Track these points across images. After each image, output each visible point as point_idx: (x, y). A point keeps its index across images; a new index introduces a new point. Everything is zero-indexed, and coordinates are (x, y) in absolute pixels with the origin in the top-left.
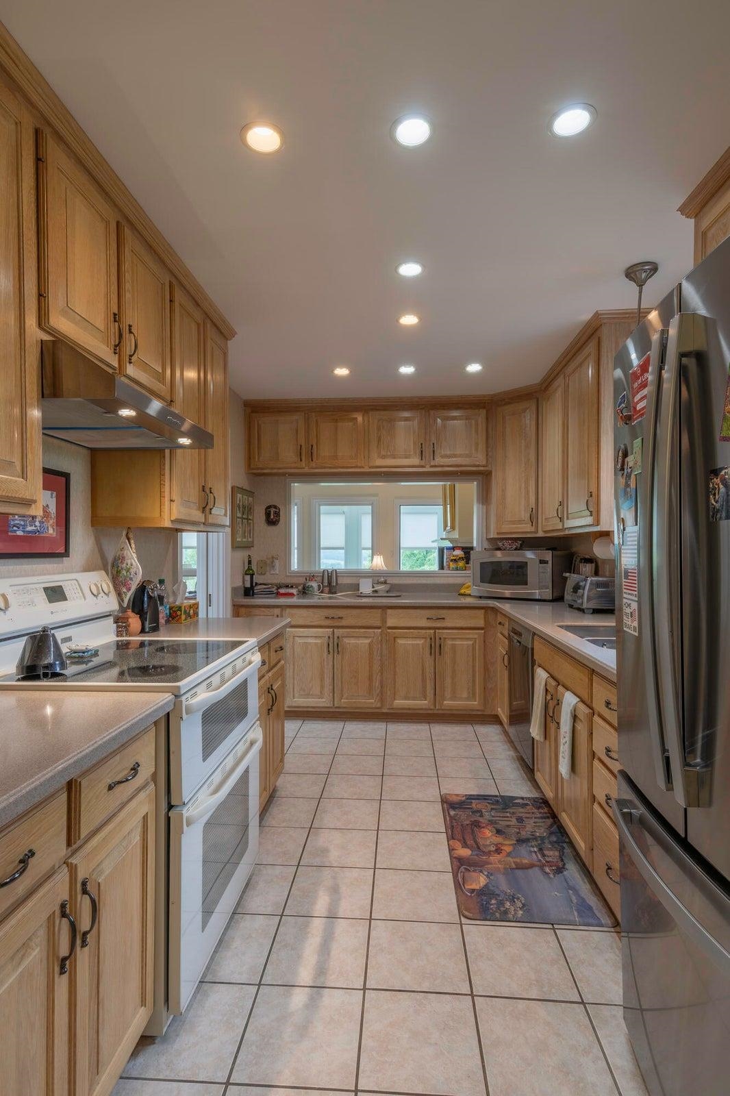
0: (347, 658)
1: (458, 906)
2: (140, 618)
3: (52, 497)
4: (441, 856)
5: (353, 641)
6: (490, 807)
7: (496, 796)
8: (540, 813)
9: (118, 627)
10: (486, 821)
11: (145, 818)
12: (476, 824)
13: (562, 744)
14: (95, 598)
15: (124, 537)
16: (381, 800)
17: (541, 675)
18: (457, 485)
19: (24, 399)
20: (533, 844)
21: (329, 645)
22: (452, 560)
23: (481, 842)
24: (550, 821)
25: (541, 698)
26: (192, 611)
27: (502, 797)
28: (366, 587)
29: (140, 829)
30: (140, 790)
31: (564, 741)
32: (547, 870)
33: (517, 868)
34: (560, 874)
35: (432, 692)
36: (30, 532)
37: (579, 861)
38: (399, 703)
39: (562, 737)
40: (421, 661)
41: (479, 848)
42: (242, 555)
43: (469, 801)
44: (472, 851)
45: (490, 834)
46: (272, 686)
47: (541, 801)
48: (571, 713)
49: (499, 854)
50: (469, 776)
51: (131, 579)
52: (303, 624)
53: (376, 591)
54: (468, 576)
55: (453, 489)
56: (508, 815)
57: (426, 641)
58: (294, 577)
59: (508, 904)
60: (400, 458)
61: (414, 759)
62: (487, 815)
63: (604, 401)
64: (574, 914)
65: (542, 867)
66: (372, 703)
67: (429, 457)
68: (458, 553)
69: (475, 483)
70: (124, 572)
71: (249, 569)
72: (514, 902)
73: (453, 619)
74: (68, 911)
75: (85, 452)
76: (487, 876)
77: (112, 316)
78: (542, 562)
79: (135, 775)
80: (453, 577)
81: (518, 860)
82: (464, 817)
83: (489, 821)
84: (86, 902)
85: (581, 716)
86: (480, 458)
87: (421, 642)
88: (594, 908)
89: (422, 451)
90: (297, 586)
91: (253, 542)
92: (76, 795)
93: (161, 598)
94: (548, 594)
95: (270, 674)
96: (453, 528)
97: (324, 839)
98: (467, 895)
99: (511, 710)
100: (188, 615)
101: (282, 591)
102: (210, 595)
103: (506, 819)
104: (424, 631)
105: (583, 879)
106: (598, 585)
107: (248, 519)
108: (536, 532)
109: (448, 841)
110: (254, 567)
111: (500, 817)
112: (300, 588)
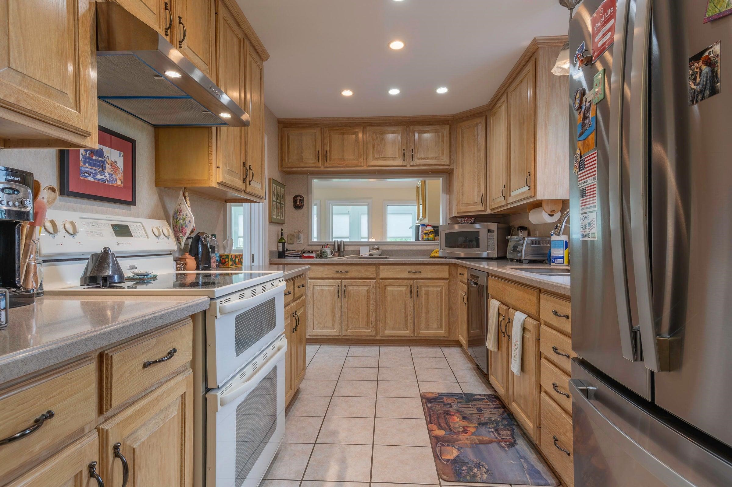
0: (351, 300)
1: (437, 471)
2: (195, 259)
3: (120, 156)
4: (423, 437)
5: (355, 288)
6: (456, 401)
7: (461, 394)
8: (494, 405)
9: (177, 264)
10: (455, 411)
11: (183, 396)
12: (447, 413)
13: (513, 351)
14: (157, 238)
15: (181, 197)
16: (376, 397)
17: (494, 305)
18: (427, 182)
19: (77, 43)
20: (491, 426)
21: (338, 291)
22: (425, 234)
23: (452, 425)
24: (501, 410)
25: (494, 321)
26: (237, 260)
27: (465, 394)
28: (365, 252)
29: (177, 406)
30: (177, 373)
31: (516, 347)
32: (503, 444)
33: (480, 444)
34: (513, 448)
35: (412, 324)
36: (99, 180)
37: (526, 438)
38: (389, 332)
39: (513, 345)
40: (404, 302)
41: (450, 429)
42: (276, 229)
43: (441, 397)
44: (445, 431)
45: (458, 420)
46: (296, 312)
47: (493, 396)
48: (521, 326)
49: (466, 433)
50: (440, 380)
51: (186, 226)
52: (320, 276)
53: (371, 255)
54: (437, 245)
55: (424, 183)
56: (470, 406)
57: (407, 288)
58: (314, 245)
59: (475, 470)
60: (389, 160)
61: (400, 369)
62: (455, 407)
63: (540, 104)
64: (526, 477)
65: (499, 443)
66: (369, 332)
67: (410, 160)
68: (429, 228)
69: (441, 179)
70: (181, 221)
71: (282, 238)
72: (480, 468)
73: (427, 272)
74: (97, 471)
75: (150, 128)
76: (458, 450)
77: (164, 5)
78: (489, 231)
79: (170, 358)
80: (425, 245)
81: (480, 438)
82: (438, 408)
83: (457, 410)
84: (118, 464)
85: (529, 327)
86: (445, 160)
87: (404, 289)
88: (542, 472)
89: (404, 155)
90: (315, 252)
91: (284, 220)
92: (107, 367)
93: (213, 248)
94: (494, 253)
95: (295, 303)
96: (424, 216)
97: (333, 424)
98: (444, 463)
99: (469, 337)
100: (234, 262)
101: (305, 255)
102: (253, 255)
103: (469, 409)
104: (406, 281)
105: (530, 451)
106: (533, 242)
107: (281, 203)
108: (485, 211)
109: (427, 425)
110: (285, 237)
111: (464, 408)
112: (318, 253)
